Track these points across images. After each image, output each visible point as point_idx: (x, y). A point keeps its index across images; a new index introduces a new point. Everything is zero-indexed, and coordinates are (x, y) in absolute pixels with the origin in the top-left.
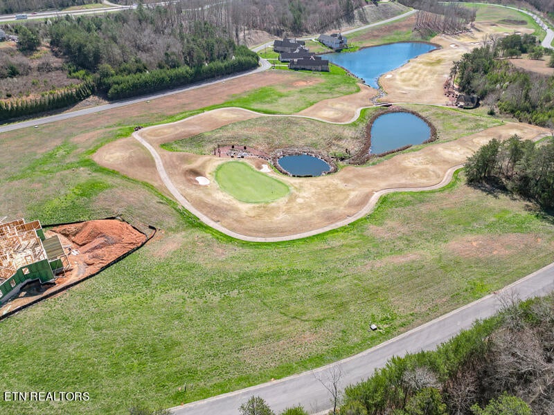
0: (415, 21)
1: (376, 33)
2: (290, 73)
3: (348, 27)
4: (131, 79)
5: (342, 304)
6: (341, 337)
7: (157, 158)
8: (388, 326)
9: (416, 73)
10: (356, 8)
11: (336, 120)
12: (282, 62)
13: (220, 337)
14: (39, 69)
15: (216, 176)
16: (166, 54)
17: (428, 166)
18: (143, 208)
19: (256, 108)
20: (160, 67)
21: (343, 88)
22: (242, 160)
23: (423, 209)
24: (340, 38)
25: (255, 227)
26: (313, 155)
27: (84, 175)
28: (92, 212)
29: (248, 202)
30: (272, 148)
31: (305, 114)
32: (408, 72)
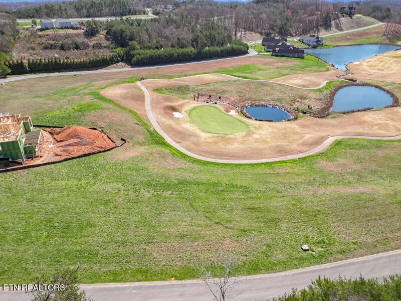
0: (384, 30)
1: (348, 37)
2: (271, 58)
3: (325, 33)
4: (149, 52)
5: (274, 220)
6: (264, 251)
7: (147, 97)
8: (323, 250)
9: (382, 62)
10: (334, 20)
11: (303, 86)
12: (267, 52)
13: (136, 227)
14: (94, 47)
15: (190, 113)
16: (179, 39)
17: (388, 122)
18: (121, 125)
19: (237, 75)
20: (172, 46)
21: (314, 68)
22: (214, 105)
23: (380, 153)
24: (318, 38)
25: (209, 149)
26: (277, 107)
27: (88, 100)
28: (81, 123)
29: (209, 133)
30: (242, 99)
31: (278, 81)
32: (375, 61)
